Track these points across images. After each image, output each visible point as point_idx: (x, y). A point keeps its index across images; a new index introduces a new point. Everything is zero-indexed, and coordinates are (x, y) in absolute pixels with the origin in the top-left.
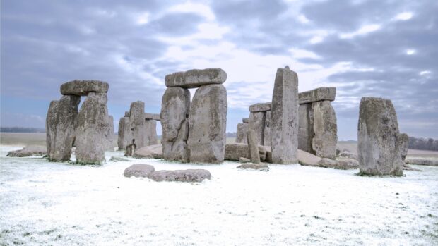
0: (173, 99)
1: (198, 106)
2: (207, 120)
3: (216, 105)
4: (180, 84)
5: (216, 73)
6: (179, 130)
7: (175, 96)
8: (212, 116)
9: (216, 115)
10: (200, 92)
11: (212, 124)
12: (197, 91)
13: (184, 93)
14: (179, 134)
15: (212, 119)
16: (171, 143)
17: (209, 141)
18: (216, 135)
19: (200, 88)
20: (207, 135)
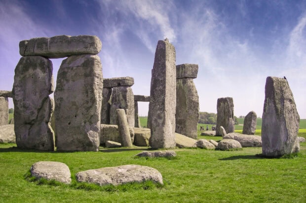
0: (31, 71)
1: (68, 81)
2: (80, 98)
6: (39, 110)
7: (35, 67)
9: (92, 92)
10: (69, 63)
11: (87, 102)
12: (64, 62)
13: (46, 64)
14: (40, 114)
15: (87, 96)
16: (28, 126)
18: (92, 116)
20: (81, 116)
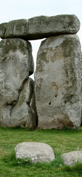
0: (11, 53)
1: (47, 62)
2: (60, 78)
3: (73, 60)
4: (22, 34)
5: (71, 20)
6: (20, 90)
7: (15, 49)
8: (67, 73)
9: (72, 72)
10: (48, 45)
11: (67, 82)
12: (43, 43)
13: (26, 45)
14: (21, 95)
15: (67, 76)
16: (10, 107)
17: (63, 104)
18: (72, 96)
19: (49, 39)
20: (61, 96)
